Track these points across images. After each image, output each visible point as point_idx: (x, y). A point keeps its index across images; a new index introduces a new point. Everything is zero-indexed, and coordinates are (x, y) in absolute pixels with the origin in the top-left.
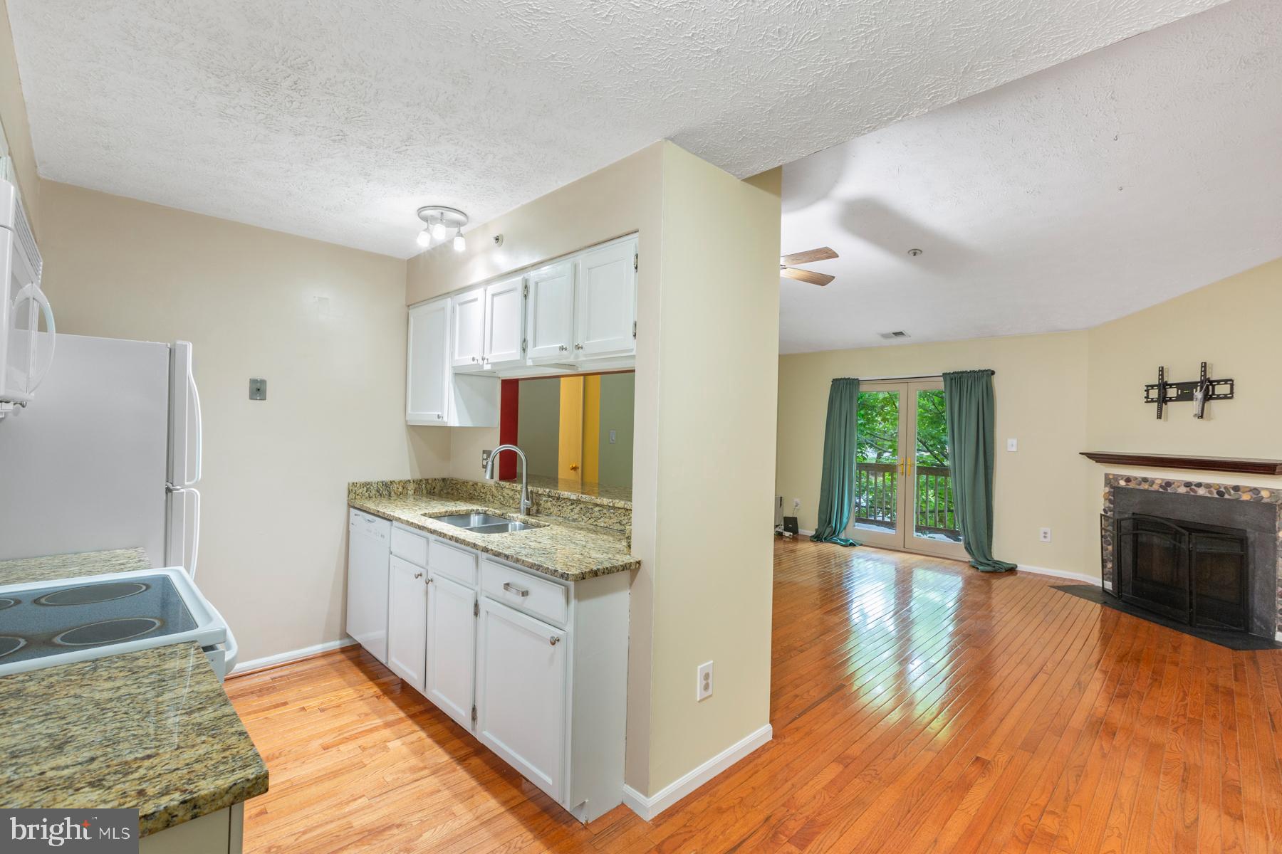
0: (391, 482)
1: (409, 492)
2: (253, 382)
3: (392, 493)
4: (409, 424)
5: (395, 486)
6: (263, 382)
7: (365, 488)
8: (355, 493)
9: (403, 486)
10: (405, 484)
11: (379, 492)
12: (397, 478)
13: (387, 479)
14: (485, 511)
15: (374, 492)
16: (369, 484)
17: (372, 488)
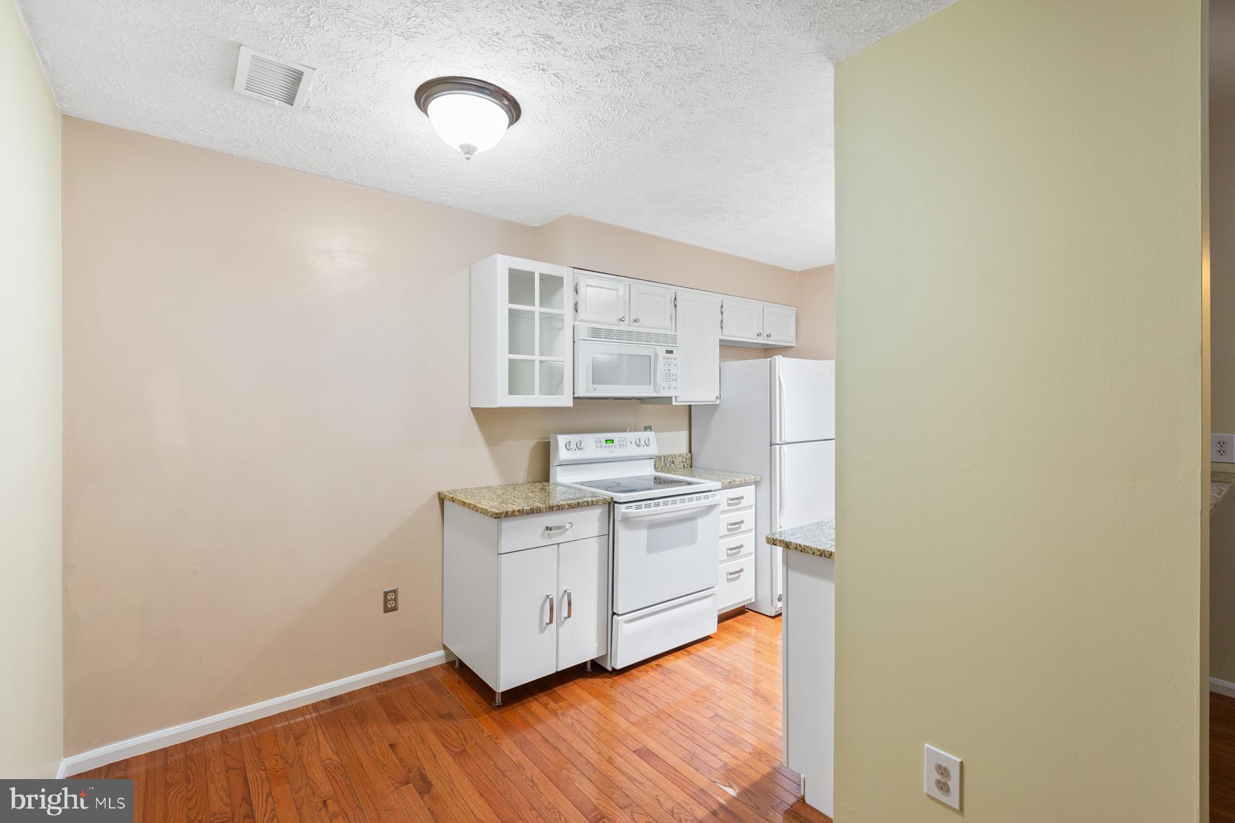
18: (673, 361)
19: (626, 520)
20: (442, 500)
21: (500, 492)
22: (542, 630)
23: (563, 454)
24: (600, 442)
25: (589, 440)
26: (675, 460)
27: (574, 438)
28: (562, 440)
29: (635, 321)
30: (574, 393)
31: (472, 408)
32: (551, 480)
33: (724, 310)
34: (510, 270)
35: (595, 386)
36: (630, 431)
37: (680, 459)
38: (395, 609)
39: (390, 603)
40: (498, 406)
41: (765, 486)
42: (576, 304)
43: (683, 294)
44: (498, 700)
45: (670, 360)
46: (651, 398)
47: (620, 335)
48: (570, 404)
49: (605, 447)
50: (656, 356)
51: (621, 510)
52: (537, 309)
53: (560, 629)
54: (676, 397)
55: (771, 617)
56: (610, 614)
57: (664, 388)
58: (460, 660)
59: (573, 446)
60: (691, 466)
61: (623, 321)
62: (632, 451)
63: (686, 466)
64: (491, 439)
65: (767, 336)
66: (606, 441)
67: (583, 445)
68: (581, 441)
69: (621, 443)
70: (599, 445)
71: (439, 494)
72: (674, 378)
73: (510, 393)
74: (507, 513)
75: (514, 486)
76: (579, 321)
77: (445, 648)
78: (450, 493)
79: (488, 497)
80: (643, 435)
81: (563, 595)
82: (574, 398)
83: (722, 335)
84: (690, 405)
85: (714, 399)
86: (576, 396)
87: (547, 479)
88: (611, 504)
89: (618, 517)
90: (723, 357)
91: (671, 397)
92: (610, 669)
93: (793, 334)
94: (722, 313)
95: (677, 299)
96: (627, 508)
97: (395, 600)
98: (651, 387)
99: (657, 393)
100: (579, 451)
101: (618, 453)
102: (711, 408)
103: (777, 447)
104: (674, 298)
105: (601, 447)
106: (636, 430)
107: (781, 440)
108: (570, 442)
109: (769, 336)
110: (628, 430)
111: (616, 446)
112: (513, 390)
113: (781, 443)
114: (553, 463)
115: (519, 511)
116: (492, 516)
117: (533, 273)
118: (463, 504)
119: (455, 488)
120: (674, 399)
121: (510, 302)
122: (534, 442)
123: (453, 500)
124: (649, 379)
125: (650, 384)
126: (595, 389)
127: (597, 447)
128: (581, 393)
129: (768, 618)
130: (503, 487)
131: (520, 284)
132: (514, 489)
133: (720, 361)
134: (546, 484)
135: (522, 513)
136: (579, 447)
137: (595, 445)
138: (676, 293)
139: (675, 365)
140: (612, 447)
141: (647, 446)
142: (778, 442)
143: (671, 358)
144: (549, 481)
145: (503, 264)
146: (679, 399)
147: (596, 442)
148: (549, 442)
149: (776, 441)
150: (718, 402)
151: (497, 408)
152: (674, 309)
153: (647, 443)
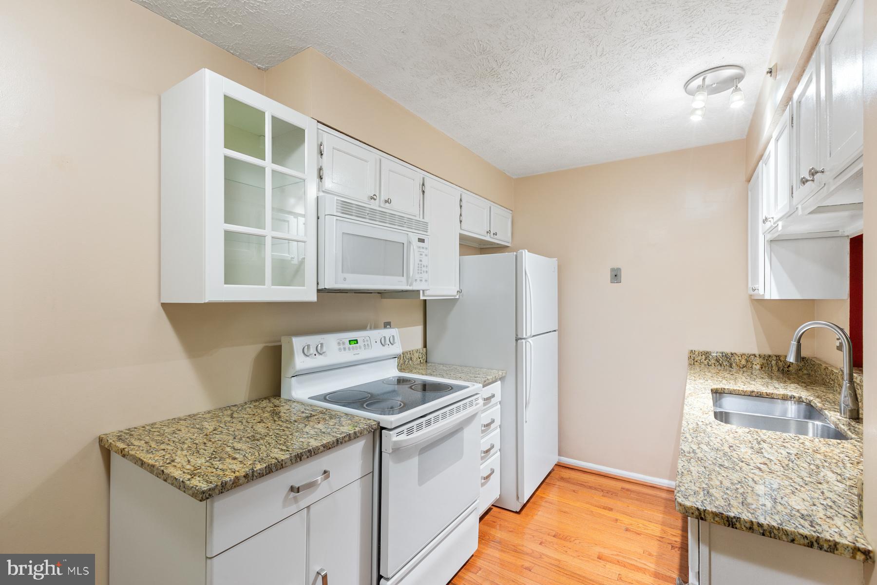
0: (732, 354)
1: (754, 366)
2: (612, 270)
3: (734, 365)
4: (753, 298)
5: (737, 358)
6: (619, 270)
7: (704, 356)
8: (694, 360)
9: (746, 360)
10: (749, 359)
11: (718, 362)
12: (739, 350)
13: (728, 350)
14: (810, 401)
15: (713, 361)
16: (707, 353)
17: (711, 357)
18: (424, 250)
19: (399, 451)
20: (107, 452)
21: (209, 426)
23: (301, 362)
24: (344, 343)
25: (331, 340)
26: (412, 356)
27: (313, 340)
28: (298, 342)
29: (386, 201)
30: (318, 284)
31: (163, 305)
32: (284, 395)
33: (463, 204)
34: (227, 98)
35: (346, 275)
36: (371, 329)
37: (416, 355)
40: (206, 301)
41: (510, 380)
42: (320, 169)
43: (430, 181)
45: (422, 250)
46: (402, 291)
47: (373, 215)
48: (313, 297)
49: (349, 349)
50: (410, 243)
51: (391, 439)
52: (268, 164)
54: (423, 291)
55: (516, 512)
56: (375, 578)
57: (416, 280)
59: (312, 350)
60: (426, 361)
61: (375, 199)
62: (378, 351)
63: (422, 361)
65: (494, 234)
66: (350, 341)
67: (324, 349)
68: (322, 344)
69: (366, 343)
70: (342, 347)
71: (101, 440)
72: (424, 269)
73: (227, 282)
74: (223, 482)
75: (231, 410)
76: (323, 191)
78: (120, 438)
79: (188, 442)
80: (387, 333)
81: (316, 580)
82: (319, 291)
83: (461, 229)
84: (426, 300)
85: (455, 293)
86: (320, 287)
87: (277, 393)
88: (378, 432)
89: (387, 447)
91: (418, 291)
93: (510, 234)
94: (461, 206)
95: (426, 185)
96: (399, 434)
98: (404, 279)
99: (410, 286)
100: (321, 356)
101: (363, 354)
102: (449, 303)
103: (524, 341)
104: (421, 184)
105: (345, 349)
106: (376, 327)
107: (526, 335)
108: (308, 346)
109: (495, 234)
110: (369, 327)
111: (360, 347)
112: (229, 279)
113: (527, 337)
114: (286, 374)
115: (246, 476)
116: (194, 495)
117: (263, 113)
118: (140, 463)
119: (132, 425)
120: (421, 292)
121: (226, 146)
122: (259, 347)
123: (123, 454)
124: (402, 270)
125: (403, 276)
126: (345, 279)
127: (340, 349)
128: (329, 283)
129: (514, 514)
130: (213, 414)
132: (232, 417)
133: (460, 255)
134: (277, 402)
135: (251, 477)
136: (319, 352)
137: (338, 347)
138: (423, 179)
139: (426, 255)
140: (356, 348)
141: (392, 344)
142: (524, 336)
143: (423, 248)
144: (279, 395)
146: (427, 293)
147: (339, 344)
148: (280, 347)
149: (523, 335)
150: (457, 297)
151: (205, 303)
152: (422, 194)
153: (392, 342)
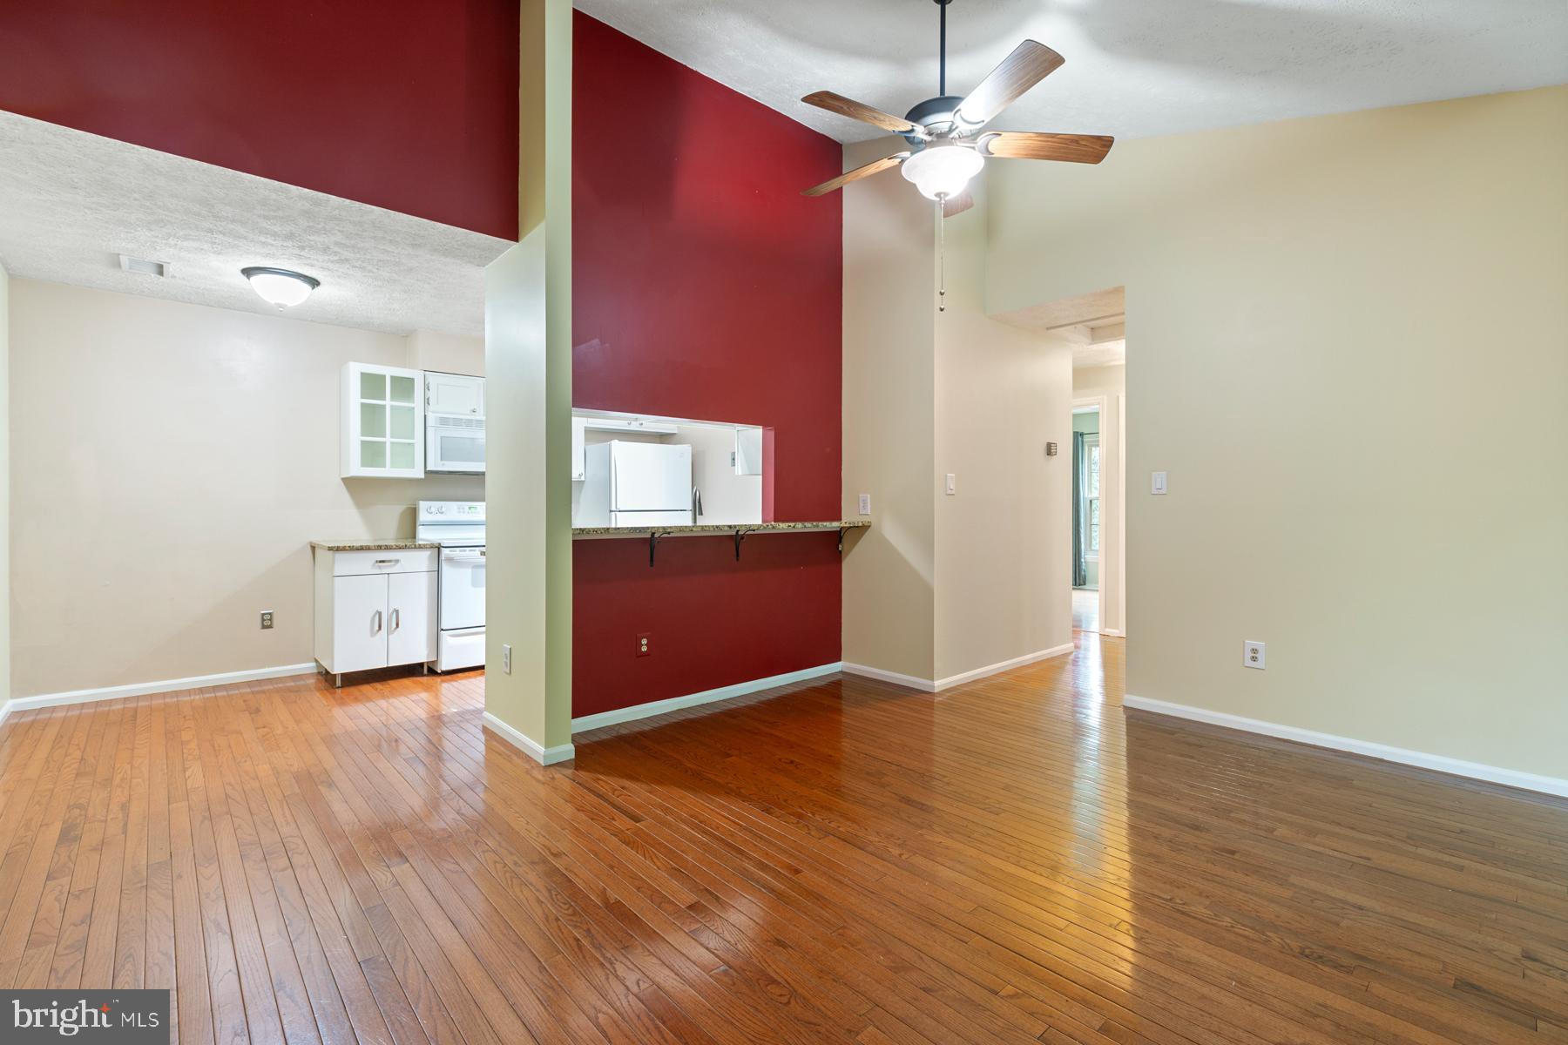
19: (450, 560)
20: (313, 548)
22: (373, 634)
23: (423, 516)
25: (452, 506)
27: (434, 504)
28: (425, 505)
30: (426, 467)
31: (341, 477)
32: (417, 537)
34: (362, 374)
35: (443, 462)
38: (270, 627)
39: (267, 622)
40: (351, 475)
42: (427, 400)
44: (339, 683)
47: (469, 423)
48: (422, 476)
49: (467, 513)
51: (445, 552)
52: (388, 402)
53: (390, 637)
56: (437, 630)
58: (326, 670)
59: (435, 510)
61: (474, 412)
64: (360, 503)
65: (639, 424)
66: (469, 507)
67: (444, 510)
68: (442, 507)
70: (461, 510)
71: (311, 543)
73: (363, 466)
74: (338, 547)
76: (430, 412)
77: (316, 661)
81: (392, 613)
82: (427, 472)
83: (586, 423)
86: (429, 470)
87: (414, 536)
88: (439, 548)
89: (443, 557)
90: (587, 440)
92: (439, 672)
96: (461, 551)
97: (270, 620)
100: (433, 515)
105: (464, 512)
108: (431, 507)
111: (478, 512)
112: (365, 464)
114: (418, 524)
115: (349, 547)
116: (328, 550)
117: (385, 375)
119: (326, 538)
121: (362, 398)
122: (405, 507)
126: (445, 465)
127: (459, 512)
128: (433, 467)
131: (372, 384)
133: (585, 445)
134: (412, 540)
135: (352, 548)
136: (441, 512)
137: (457, 510)
140: (474, 512)
142: (614, 509)
144: (415, 538)
145: (355, 370)
147: (459, 508)
148: (413, 507)
149: (612, 509)
